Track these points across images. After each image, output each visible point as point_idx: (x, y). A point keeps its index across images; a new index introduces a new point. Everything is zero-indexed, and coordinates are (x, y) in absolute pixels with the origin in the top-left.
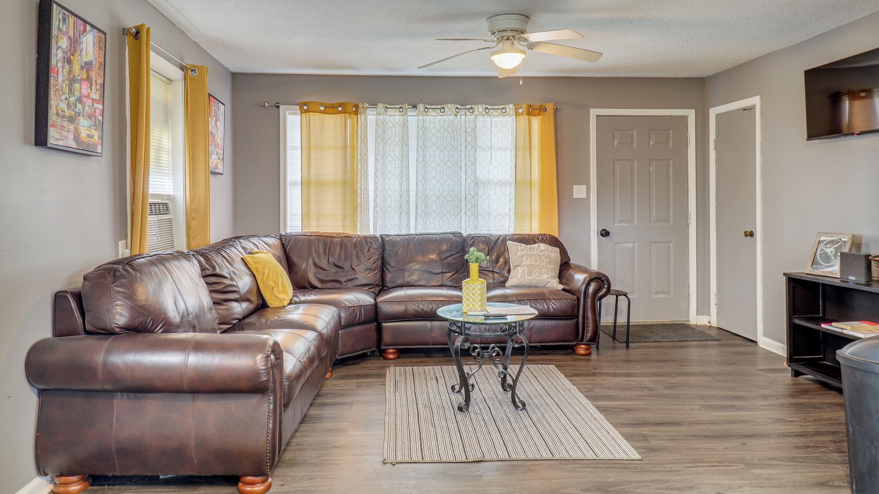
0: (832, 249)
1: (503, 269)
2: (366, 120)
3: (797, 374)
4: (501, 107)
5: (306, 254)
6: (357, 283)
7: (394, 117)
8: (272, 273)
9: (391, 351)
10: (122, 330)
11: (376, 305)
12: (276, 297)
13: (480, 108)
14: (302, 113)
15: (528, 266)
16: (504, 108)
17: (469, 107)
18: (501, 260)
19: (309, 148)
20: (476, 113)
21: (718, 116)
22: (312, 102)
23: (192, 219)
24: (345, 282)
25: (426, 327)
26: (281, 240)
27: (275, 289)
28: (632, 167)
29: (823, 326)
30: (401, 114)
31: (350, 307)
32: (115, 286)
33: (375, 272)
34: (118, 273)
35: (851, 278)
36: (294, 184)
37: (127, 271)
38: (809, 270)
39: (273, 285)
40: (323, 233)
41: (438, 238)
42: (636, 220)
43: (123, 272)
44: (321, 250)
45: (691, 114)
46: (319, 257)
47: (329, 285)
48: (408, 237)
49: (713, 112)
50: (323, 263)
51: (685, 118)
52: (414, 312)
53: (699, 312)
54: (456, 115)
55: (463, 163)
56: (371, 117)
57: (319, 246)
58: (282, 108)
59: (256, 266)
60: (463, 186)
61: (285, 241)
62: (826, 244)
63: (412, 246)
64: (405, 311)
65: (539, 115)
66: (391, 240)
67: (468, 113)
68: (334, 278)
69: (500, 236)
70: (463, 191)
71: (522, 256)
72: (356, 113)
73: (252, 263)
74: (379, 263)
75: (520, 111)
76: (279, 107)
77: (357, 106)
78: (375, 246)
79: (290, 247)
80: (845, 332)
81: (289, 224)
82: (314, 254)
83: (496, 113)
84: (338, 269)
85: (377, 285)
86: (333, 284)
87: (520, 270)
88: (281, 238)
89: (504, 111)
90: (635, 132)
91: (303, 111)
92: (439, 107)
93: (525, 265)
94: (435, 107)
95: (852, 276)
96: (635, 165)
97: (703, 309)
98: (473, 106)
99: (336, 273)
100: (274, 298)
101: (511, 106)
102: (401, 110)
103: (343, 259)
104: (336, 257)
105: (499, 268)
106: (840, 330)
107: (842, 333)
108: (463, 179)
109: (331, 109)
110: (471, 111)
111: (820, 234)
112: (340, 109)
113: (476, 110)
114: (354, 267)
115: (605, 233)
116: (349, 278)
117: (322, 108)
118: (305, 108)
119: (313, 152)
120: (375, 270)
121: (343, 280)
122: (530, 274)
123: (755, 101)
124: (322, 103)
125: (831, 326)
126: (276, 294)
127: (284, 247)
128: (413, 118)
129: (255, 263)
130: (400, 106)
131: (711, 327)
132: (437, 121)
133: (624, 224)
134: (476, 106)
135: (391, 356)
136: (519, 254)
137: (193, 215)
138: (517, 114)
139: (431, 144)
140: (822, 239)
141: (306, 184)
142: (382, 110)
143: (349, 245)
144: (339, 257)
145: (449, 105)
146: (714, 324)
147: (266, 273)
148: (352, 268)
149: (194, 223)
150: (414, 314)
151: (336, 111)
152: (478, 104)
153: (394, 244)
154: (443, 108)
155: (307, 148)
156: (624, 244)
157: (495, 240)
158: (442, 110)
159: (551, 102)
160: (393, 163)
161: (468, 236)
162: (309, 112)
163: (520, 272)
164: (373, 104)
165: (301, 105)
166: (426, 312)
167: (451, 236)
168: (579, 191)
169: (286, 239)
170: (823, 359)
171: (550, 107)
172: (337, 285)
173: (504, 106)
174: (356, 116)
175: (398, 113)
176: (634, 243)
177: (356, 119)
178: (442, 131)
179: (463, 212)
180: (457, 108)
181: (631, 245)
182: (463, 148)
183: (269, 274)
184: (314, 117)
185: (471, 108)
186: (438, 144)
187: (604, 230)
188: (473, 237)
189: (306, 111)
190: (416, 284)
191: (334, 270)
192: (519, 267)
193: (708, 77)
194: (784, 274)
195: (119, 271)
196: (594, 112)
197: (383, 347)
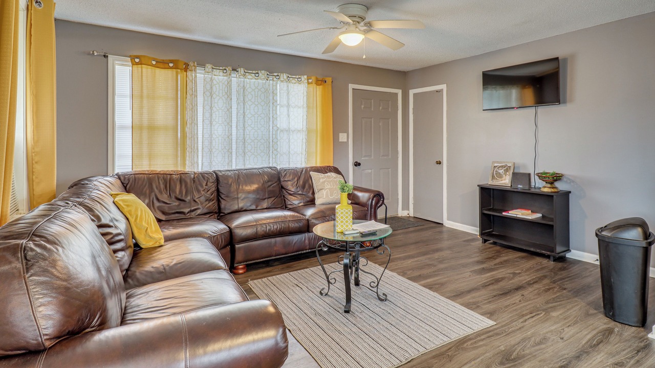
0: (502, 171)
1: (309, 192)
2: (196, 76)
3: (485, 241)
4: (297, 77)
5: (148, 191)
6: (199, 212)
7: (219, 77)
8: (144, 214)
9: (240, 267)
10: (53, 341)
11: (231, 231)
12: (151, 237)
13: (284, 76)
14: (133, 64)
15: (330, 189)
16: (300, 78)
17: (276, 74)
18: (307, 186)
19: (141, 97)
20: (282, 79)
21: (415, 95)
22: (144, 56)
23: (36, 163)
24: (188, 213)
25: (270, 243)
26: (119, 178)
27: (149, 229)
28: (371, 122)
29: (503, 213)
30: (225, 74)
31: (214, 237)
32: (31, 276)
33: (213, 202)
34: (30, 253)
35: (519, 186)
36: (123, 127)
37: (44, 248)
38: (491, 182)
39: (147, 226)
40: (160, 171)
41: (261, 172)
42: (373, 155)
43: (38, 250)
44: (162, 186)
45: (399, 92)
46: (161, 192)
47: (173, 217)
48: (237, 172)
49: (412, 92)
50: (164, 197)
51: (396, 94)
52: (263, 233)
53: (403, 209)
54: (267, 80)
55: (271, 116)
56: (201, 76)
57: (159, 183)
58: (111, 58)
59: (129, 209)
60: (271, 132)
61: (124, 180)
62: (498, 168)
63: (242, 179)
64: (257, 233)
65: (321, 85)
66: (224, 175)
67: (275, 79)
68: (178, 211)
69: (303, 168)
70: (271, 135)
71: (324, 182)
72: (186, 70)
73: (124, 206)
74: (215, 194)
75: (310, 81)
76: (107, 56)
77: (187, 65)
78: (211, 180)
79: (131, 185)
80: (518, 216)
81: (117, 163)
82: (156, 190)
83: (293, 81)
84: (180, 202)
85: (216, 213)
86: (177, 215)
87: (324, 192)
88: (119, 177)
89: (299, 80)
90: (372, 101)
91: (135, 63)
92: (254, 72)
93: (327, 189)
94: (251, 72)
95: (520, 185)
96: (373, 121)
97: (406, 207)
98: (279, 74)
99: (179, 205)
100: (148, 239)
101: (306, 77)
102: (225, 71)
103: (184, 193)
104: (178, 193)
105: (306, 192)
106: (515, 216)
107: (516, 217)
108: (271, 127)
109: (162, 64)
110: (278, 77)
111: (494, 162)
112: (171, 65)
113: (282, 77)
114: (195, 199)
115: (357, 164)
116: (193, 208)
117: (154, 63)
118: (137, 60)
119: (145, 101)
120: (213, 200)
121: (186, 210)
122: (331, 195)
123: (443, 87)
124: (154, 58)
125: (508, 213)
126: (151, 235)
127: (124, 186)
128: (236, 79)
129: (128, 206)
130: (224, 68)
131: (410, 216)
132: (253, 82)
133: (367, 158)
134: (282, 74)
135: (241, 271)
136: (321, 181)
137: (36, 159)
138: (309, 83)
139: (247, 100)
140: (495, 165)
141: (136, 128)
142: (211, 70)
143: (188, 181)
144: (181, 192)
145: (263, 72)
146: (412, 215)
147: (139, 215)
148: (195, 201)
149: (37, 167)
150: (263, 235)
151: (166, 66)
152: (283, 73)
153: (227, 177)
154: (257, 73)
155: (138, 96)
156: (367, 171)
157: (300, 171)
158: (257, 75)
159: (330, 77)
160: (217, 113)
161: (282, 169)
162: (141, 64)
163: (325, 194)
164: (202, 65)
165: (133, 58)
166: (272, 232)
167: (270, 170)
168: (342, 137)
169: (125, 178)
170: (493, 231)
171: (329, 80)
172: (182, 216)
173: (300, 77)
174: (185, 73)
175: (221, 73)
176: (371, 169)
177: (185, 75)
178: (256, 90)
179: (271, 151)
180: (268, 74)
181: (370, 171)
182: (271, 105)
183: (141, 215)
184: (147, 70)
185: (278, 76)
186: (253, 100)
187: (356, 162)
188: (285, 170)
189: (137, 64)
190: (248, 209)
191: (177, 203)
192: (323, 190)
193: (407, 72)
194: (478, 186)
195: (32, 250)
196: (351, 86)
197: (236, 265)
